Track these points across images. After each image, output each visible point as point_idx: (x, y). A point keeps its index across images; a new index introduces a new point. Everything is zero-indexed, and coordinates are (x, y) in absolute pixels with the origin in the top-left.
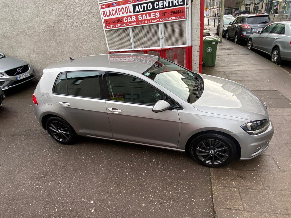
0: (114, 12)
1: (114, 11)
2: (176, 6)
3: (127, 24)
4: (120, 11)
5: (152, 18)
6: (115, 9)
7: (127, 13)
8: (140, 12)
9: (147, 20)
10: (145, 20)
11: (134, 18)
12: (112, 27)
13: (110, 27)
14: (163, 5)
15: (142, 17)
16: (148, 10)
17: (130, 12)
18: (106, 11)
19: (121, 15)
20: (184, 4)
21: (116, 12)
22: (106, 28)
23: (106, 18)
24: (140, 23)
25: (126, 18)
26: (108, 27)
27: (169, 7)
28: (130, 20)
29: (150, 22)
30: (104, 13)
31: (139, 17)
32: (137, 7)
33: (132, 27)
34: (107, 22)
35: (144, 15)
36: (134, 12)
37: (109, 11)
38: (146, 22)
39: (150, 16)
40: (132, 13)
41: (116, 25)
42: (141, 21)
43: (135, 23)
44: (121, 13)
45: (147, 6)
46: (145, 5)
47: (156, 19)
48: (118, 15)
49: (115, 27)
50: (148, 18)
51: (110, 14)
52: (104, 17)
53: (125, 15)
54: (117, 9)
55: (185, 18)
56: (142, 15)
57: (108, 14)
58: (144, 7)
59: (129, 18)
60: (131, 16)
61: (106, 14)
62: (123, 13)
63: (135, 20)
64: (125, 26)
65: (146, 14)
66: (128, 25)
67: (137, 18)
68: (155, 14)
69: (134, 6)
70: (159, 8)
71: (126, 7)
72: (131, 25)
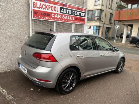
0: (44, 7)
1: (44, 5)
2: (82, 16)
3: (54, 18)
4: (50, 8)
5: (71, 19)
6: (46, 5)
7: (55, 11)
8: (64, 13)
9: (68, 20)
10: (66, 19)
11: (59, 16)
12: (40, 18)
13: (38, 17)
14: (77, 14)
15: (65, 17)
16: (69, 14)
17: (58, 11)
18: (37, 3)
19: (50, 11)
20: (85, 17)
21: (46, 7)
22: (34, 17)
23: (36, 9)
24: (63, 20)
25: (54, 15)
26: (35, 17)
27: (79, 16)
28: (56, 16)
29: (69, 22)
30: (34, 4)
31: (63, 16)
32: (62, 9)
33: (56, 22)
34: (36, 13)
35: (66, 16)
36: (60, 12)
37: (40, 4)
38: (67, 21)
39: (69, 18)
40: (59, 13)
41: (45, 18)
42: (64, 19)
43: (60, 20)
44: (50, 9)
45: (68, 11)
46: (68, 10)
47: (72, 20)
48: (47, 10)
49: (43, 19)
50: (68, 19)
51: (40, 7)
52: (34, 7)
53: (54, 12)
54: (47, 5)
55: (85, 24)
56: (65, 16)
57: (38, 6)
58: (67, 11)
59: (56, 15)
60: (58, 14)
61: (36, 5)
62: (52, 10)
63: (60, 18)
64: (52, 20)
65: (67, 16)
66: (54, 20)
67: (61, 17)
68: (72, 18)
69: (61, 8)
70: (74, 15)
71: (55, 7)
72: (57, 20)
